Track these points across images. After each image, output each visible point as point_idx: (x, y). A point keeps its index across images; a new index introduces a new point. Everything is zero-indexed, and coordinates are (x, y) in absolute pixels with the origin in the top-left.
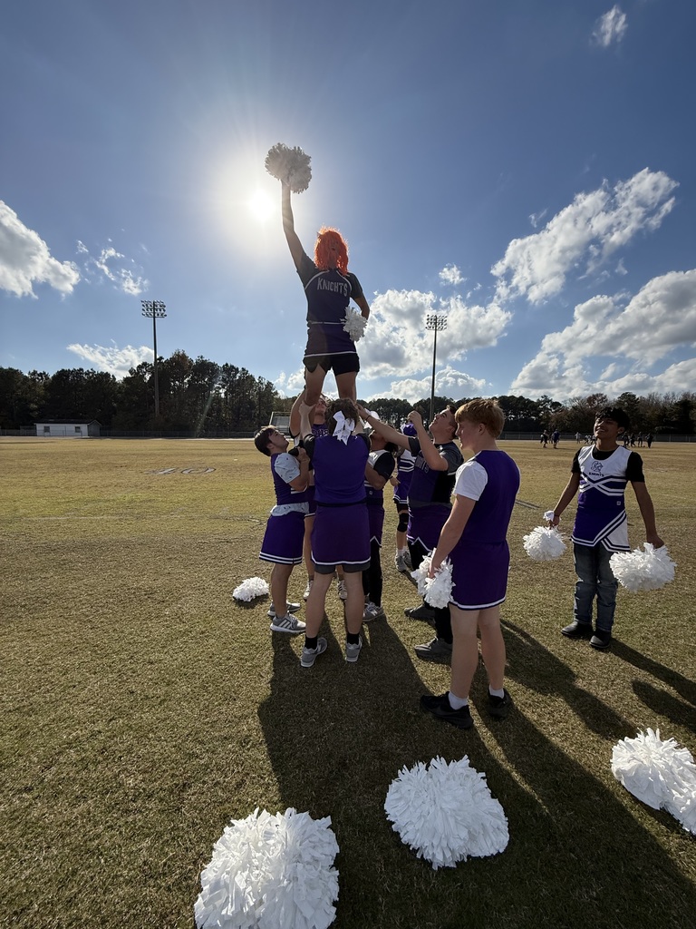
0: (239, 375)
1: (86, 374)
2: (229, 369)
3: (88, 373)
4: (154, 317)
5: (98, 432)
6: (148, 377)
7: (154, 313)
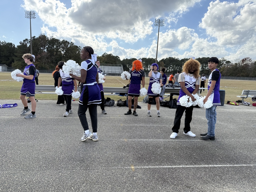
0: (69, 45)
1: (2, 43)
2: (65, 42)
3: (3, 43)
4: (30, 18)
5: (7, 69)
6: (28, 45)
7: (30, 16)
